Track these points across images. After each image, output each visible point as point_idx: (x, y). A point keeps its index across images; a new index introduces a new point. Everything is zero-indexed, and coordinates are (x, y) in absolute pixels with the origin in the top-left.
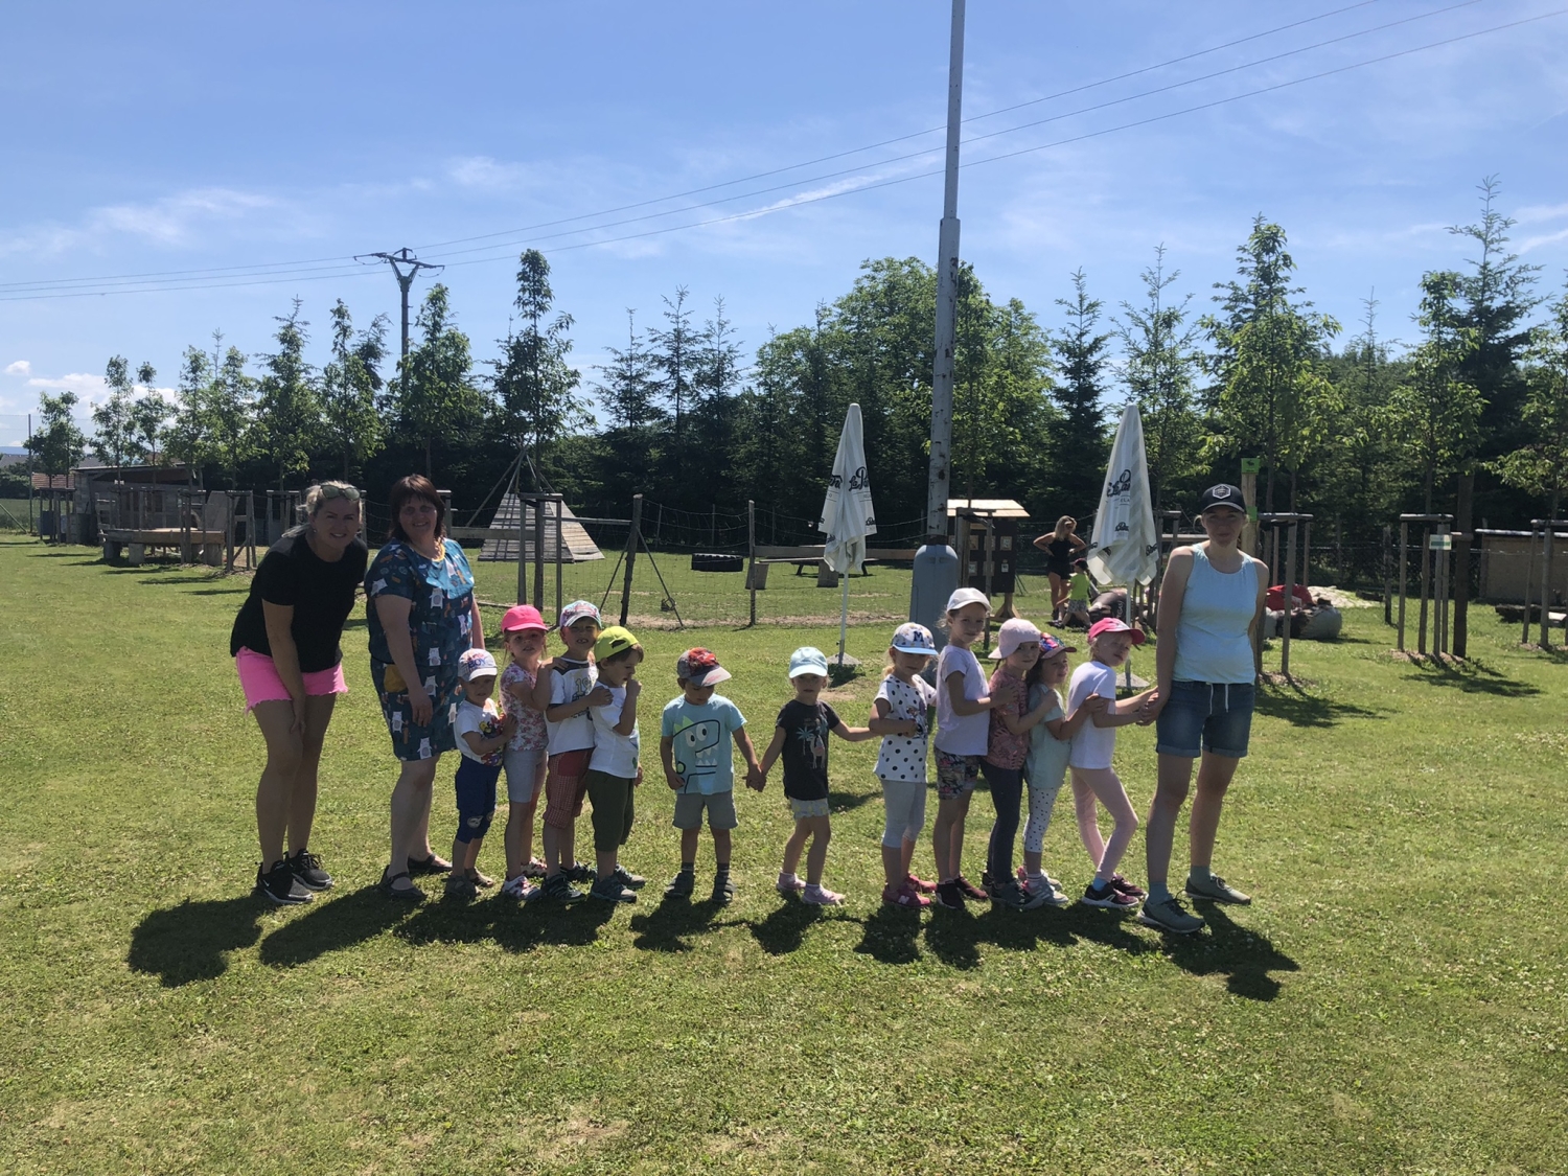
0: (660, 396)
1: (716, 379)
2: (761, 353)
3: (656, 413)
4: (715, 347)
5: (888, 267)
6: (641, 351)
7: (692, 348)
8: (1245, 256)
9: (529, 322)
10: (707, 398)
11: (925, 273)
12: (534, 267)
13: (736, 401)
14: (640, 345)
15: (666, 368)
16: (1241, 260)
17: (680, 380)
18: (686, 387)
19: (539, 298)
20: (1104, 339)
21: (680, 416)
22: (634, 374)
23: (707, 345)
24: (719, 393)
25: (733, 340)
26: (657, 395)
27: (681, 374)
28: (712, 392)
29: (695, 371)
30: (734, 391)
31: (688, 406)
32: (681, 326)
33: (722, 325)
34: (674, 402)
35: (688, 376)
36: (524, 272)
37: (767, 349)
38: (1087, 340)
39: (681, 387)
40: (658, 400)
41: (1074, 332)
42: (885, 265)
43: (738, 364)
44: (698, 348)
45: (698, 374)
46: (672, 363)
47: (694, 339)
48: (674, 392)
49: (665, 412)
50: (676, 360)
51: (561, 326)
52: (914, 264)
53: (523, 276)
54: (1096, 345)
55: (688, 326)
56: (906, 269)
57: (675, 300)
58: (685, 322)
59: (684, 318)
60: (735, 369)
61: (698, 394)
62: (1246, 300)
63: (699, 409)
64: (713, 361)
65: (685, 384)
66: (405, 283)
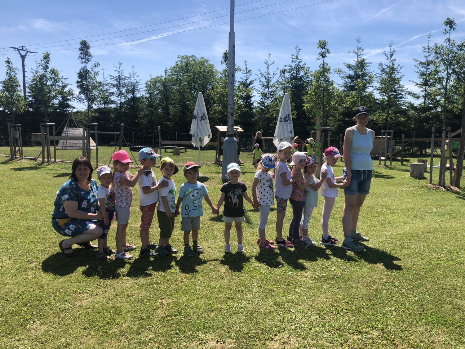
0: (114, 96)
1: (133, 91)
2: (146, 83)
3: (113, 102)
4: (132, 81)
5: (186, 58)
6: (107, 82)
7: (124, 81)
8: (293, 57)
9: (84, 65)
10: (130, 97)
11: (197, 60)
12: (84, 46)
13: (139, 99)
14: (107, 80)
15: (116, 88)
16: (292, 58)
17: (120, 92)
18: (122, 94)
19: (87, 57)
20: (253, 81)
21: (121, 103)
22: (105, 89)
23: (129, 81)
24: (133, 96)
25: (138, 79)
26: (113, 96)
27: (121, 90)
28: (131, 95)
29: (126, 88)
30: (138, 95)
31: (123, 100)
32: (120, 74)
33: (134, 74)
34: (119, 98)
35: (123, 90)
36: (81, 48)
37: (148, 82)
38: (248, 81)
39: (121, 94)
40: (113, 98)
41: (245, 79)
42: (185, 57)
43: (140, 87)
44: (126, 81)
45: (127, 90)
46: (117, 86)
47: (124, 78)
48: (118, 95)
49: (116, 102)
50: (119, 85)
51: (96, 66)
52: (193, 57)
53: (81, 49)
54: (251, 83)
55: (123, 74)
56: (191, 59)
57: (118, 66)
58: (122, 73)
59: (121, 72)
60: (139, 88)
61: (126, 96)
62: (294, 70)
63: (127, 101)
64: (131, 86)
65: (122, 93)
66: (23, 58)
